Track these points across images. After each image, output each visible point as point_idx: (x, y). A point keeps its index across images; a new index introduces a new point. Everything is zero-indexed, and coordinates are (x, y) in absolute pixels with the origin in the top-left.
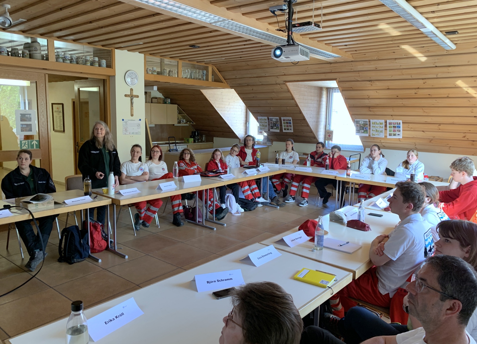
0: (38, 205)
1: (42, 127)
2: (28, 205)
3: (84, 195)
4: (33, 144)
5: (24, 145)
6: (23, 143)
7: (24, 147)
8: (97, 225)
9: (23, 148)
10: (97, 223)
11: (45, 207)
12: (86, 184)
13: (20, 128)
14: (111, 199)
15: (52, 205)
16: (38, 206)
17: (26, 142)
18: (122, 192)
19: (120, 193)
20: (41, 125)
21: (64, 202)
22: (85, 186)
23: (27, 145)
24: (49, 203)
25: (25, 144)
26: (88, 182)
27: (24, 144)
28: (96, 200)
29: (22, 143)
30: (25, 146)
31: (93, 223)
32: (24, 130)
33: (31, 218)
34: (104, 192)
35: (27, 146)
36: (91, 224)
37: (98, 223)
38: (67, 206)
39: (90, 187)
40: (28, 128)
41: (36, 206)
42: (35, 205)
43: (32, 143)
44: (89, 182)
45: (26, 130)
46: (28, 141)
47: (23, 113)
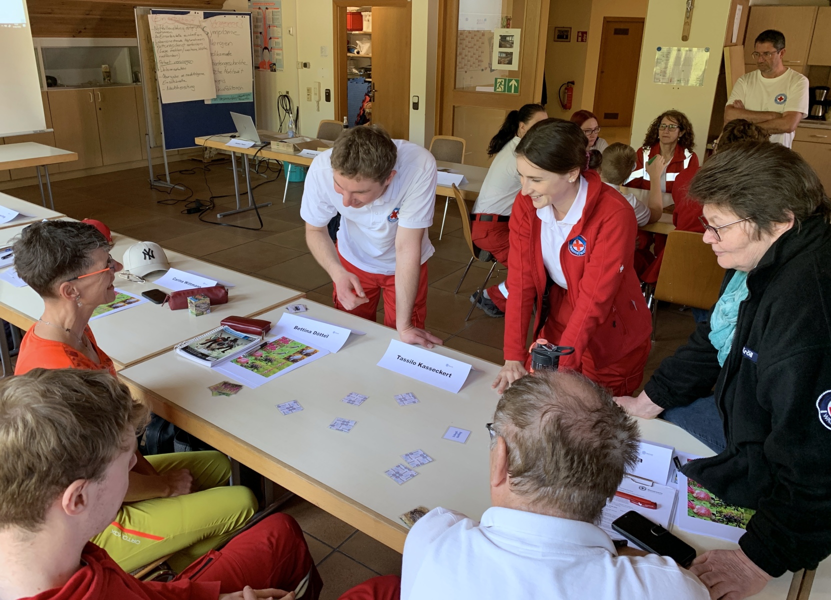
5: (499, 86)
6: (499, 82)
7: (499, 88)
9: (498, 90)
13: (498, 57)
17: (502, 81)
25: (501, 84)
32: (501, 61)
35: (503, 87)
40: (508, 59)
43: (510, 84)
45: (505, 61)
46: (505, 80)
47: (503, 34)
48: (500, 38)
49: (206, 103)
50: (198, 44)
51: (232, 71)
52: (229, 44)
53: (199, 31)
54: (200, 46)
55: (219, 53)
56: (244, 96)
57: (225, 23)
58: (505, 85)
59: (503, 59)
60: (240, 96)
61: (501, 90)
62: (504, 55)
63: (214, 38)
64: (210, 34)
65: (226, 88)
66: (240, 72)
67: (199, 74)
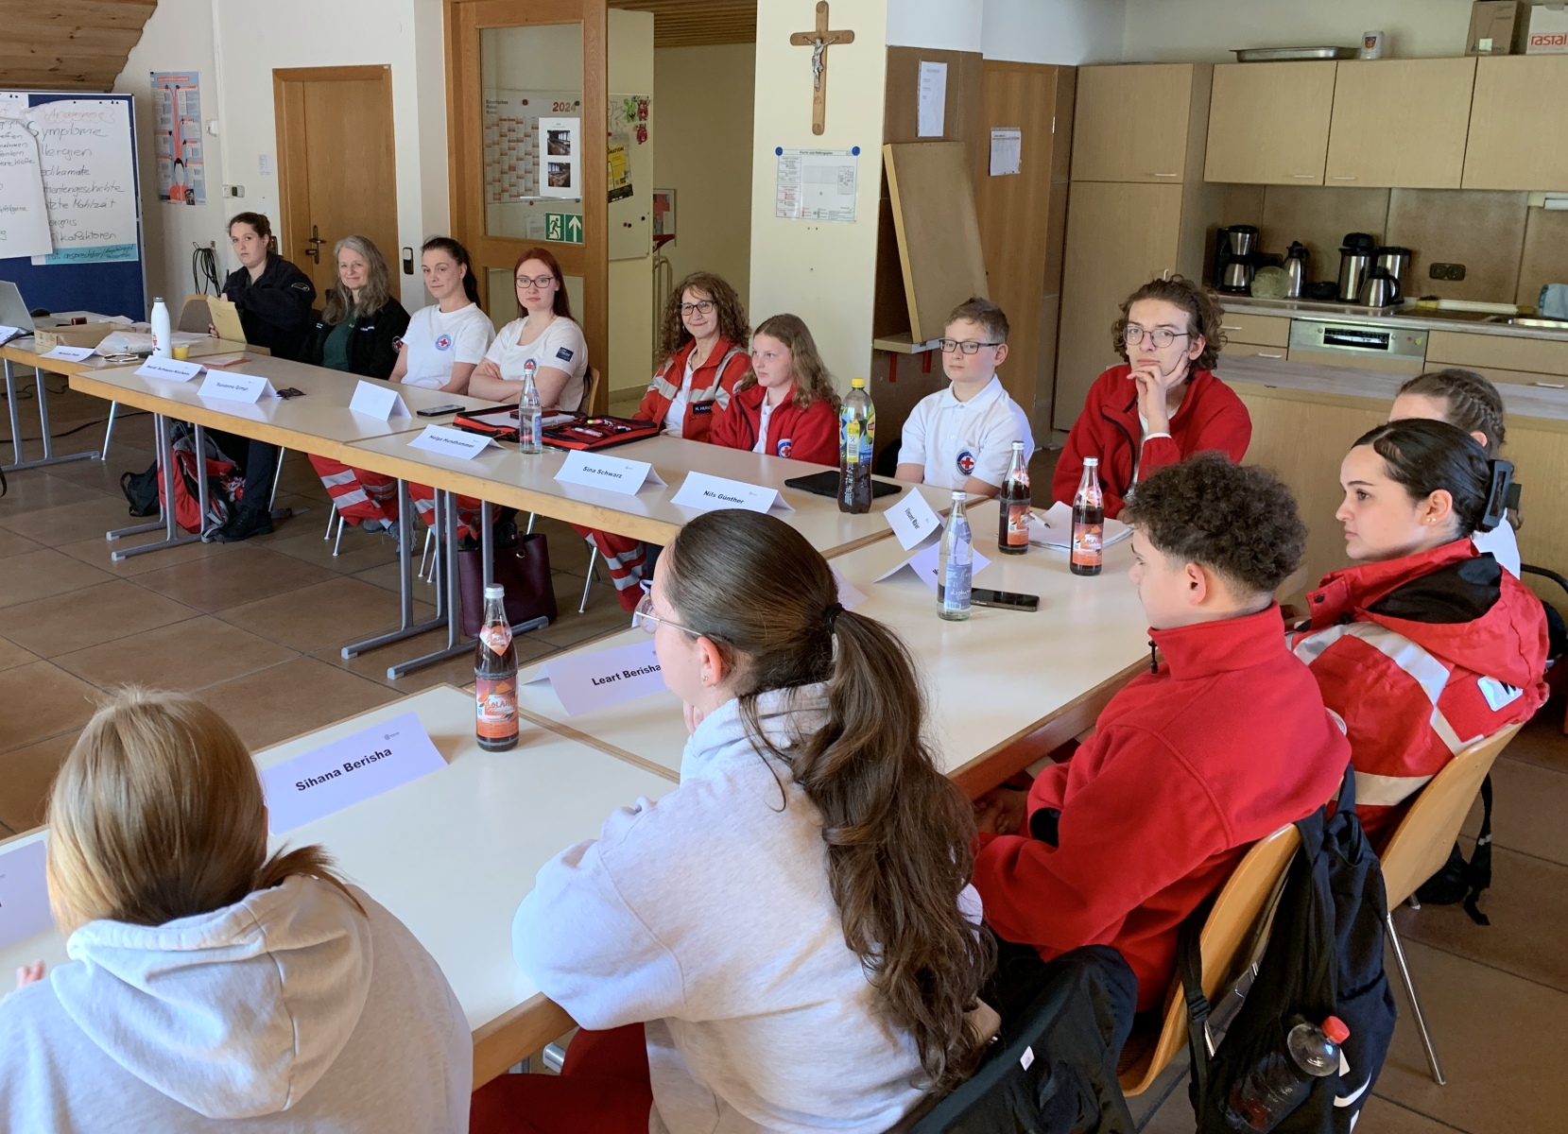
1: (589, 174)
4: (572, 227)
5: (554, 228)
6: (553, 221)
7: (552, 233)
9: (551, 236)
13: (547, 174)
17: (557, 219)
23: (560, 229)
25: (556, 224)
27: (553, 223)
29: (550, 221)
32: (554, 180)
35: (558, 230)
40: (564, 176)
45: (559, 181)
46: (562, 216)
47: (553, 129)
48: (548, 136)
49: (35, 262)
50: (13, 154)
51: (90, 202)
52: (83, 154)
53: (17, 129)
54: (18, 157)
55: (60, 170)
56: (118, 250)
57: (76, 114)
58: (562, 227)
59: (556, 177)
60: (109, 251)
61: (556, 237)
62: (557, 169)
63: (50, 142)
64: (40, 137)
65: (79, 234)
66: (109, 204)
67: (15, 209)
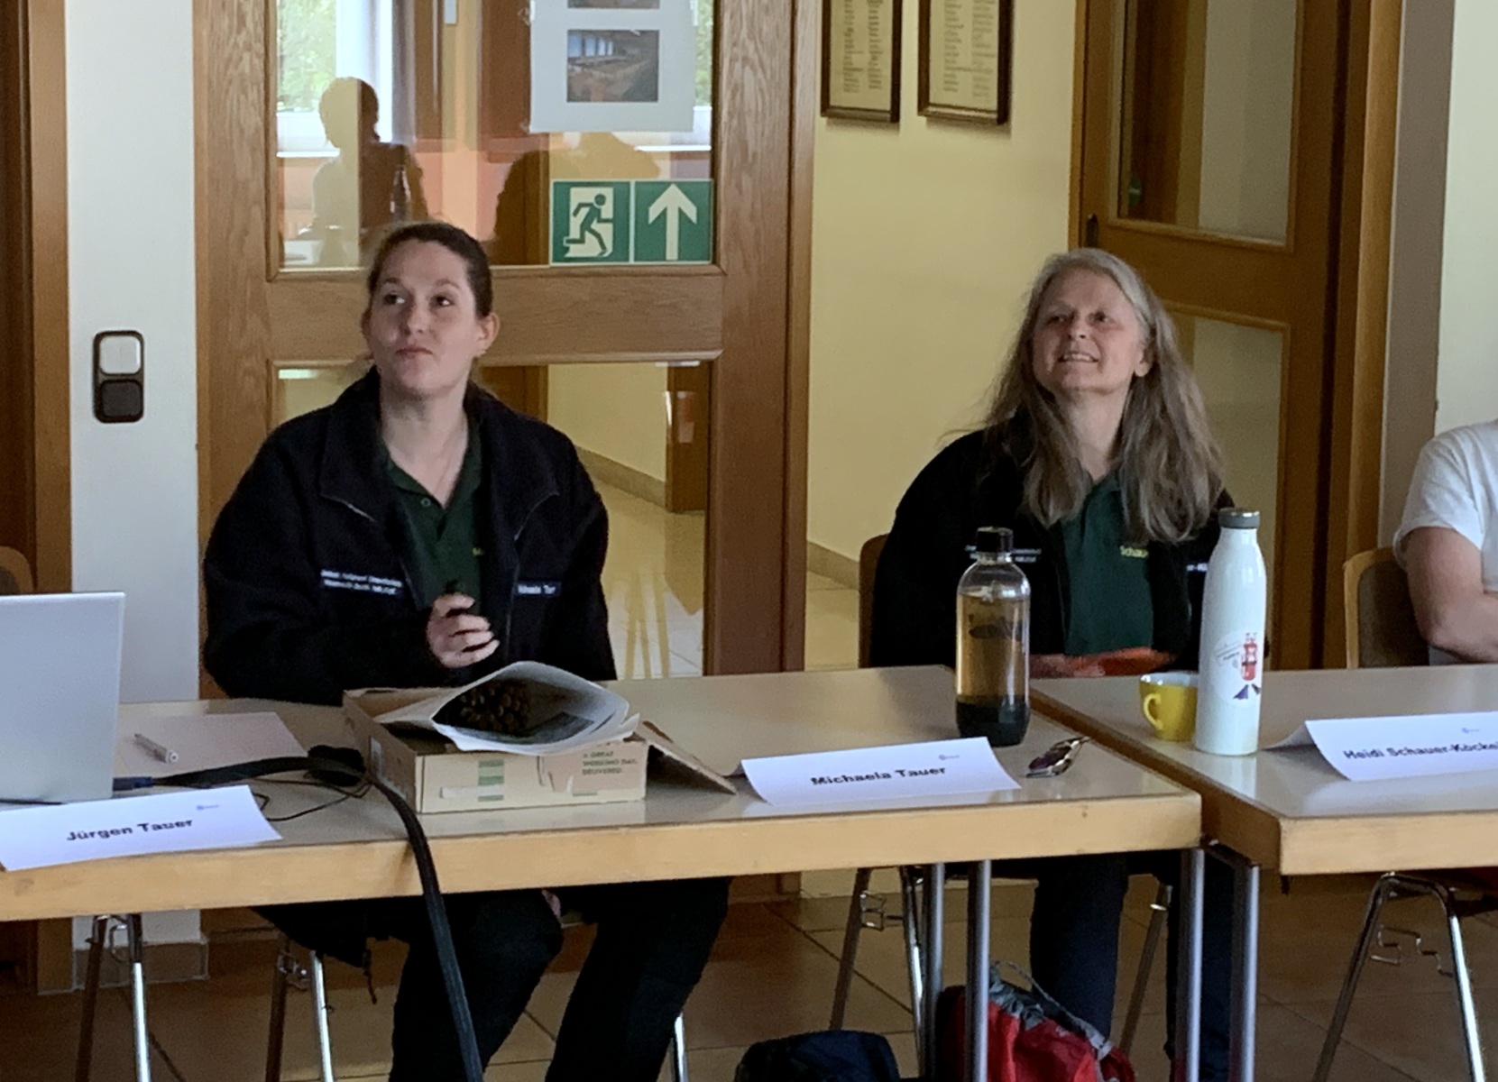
0: (509, 767)
1: (745, 60)
2: (419, 760)
3: (952, 721)
4: (663, 216)
5: (585, 226)
6: (581, 205)
7: (581, 241)
8: (1061, 1052)
9: (575, 251)
10: (1063, 1033)
11: (566, 797)
12: (974, 608)
13: (564, 62)
14: (1196, 799)
15: (631, 790)
16: (500, 780)
17: (601, 199)
18: (1328, 734)
19: (1306, 750)
20: (735, 44)
21: (740, 777)
22: (974, 633)
23: (610, 226)
24: (601, 764)
25: (594, 214)
26: (999, 602)
27: (584, 211)
28: (1054, 785)
29: (573, 208)
30: (588, 234)
31: (1032, 1023)
32: (590, 81)
33: (415, 888)
34: (1159, 724)
35: (606, 231)
36: (1011, 1037)
37: (1081, 1034)
38: (754, 809)
39: (1018, 645)
40: (631, 70)
41: (483, 781)
42: (472, 768)
43: (654, 212)
44: (1009, 593)
45: (614, 83)
46: (622, 190)
58: (620, 222)
59: (597, 73)
62: (606, 50)
